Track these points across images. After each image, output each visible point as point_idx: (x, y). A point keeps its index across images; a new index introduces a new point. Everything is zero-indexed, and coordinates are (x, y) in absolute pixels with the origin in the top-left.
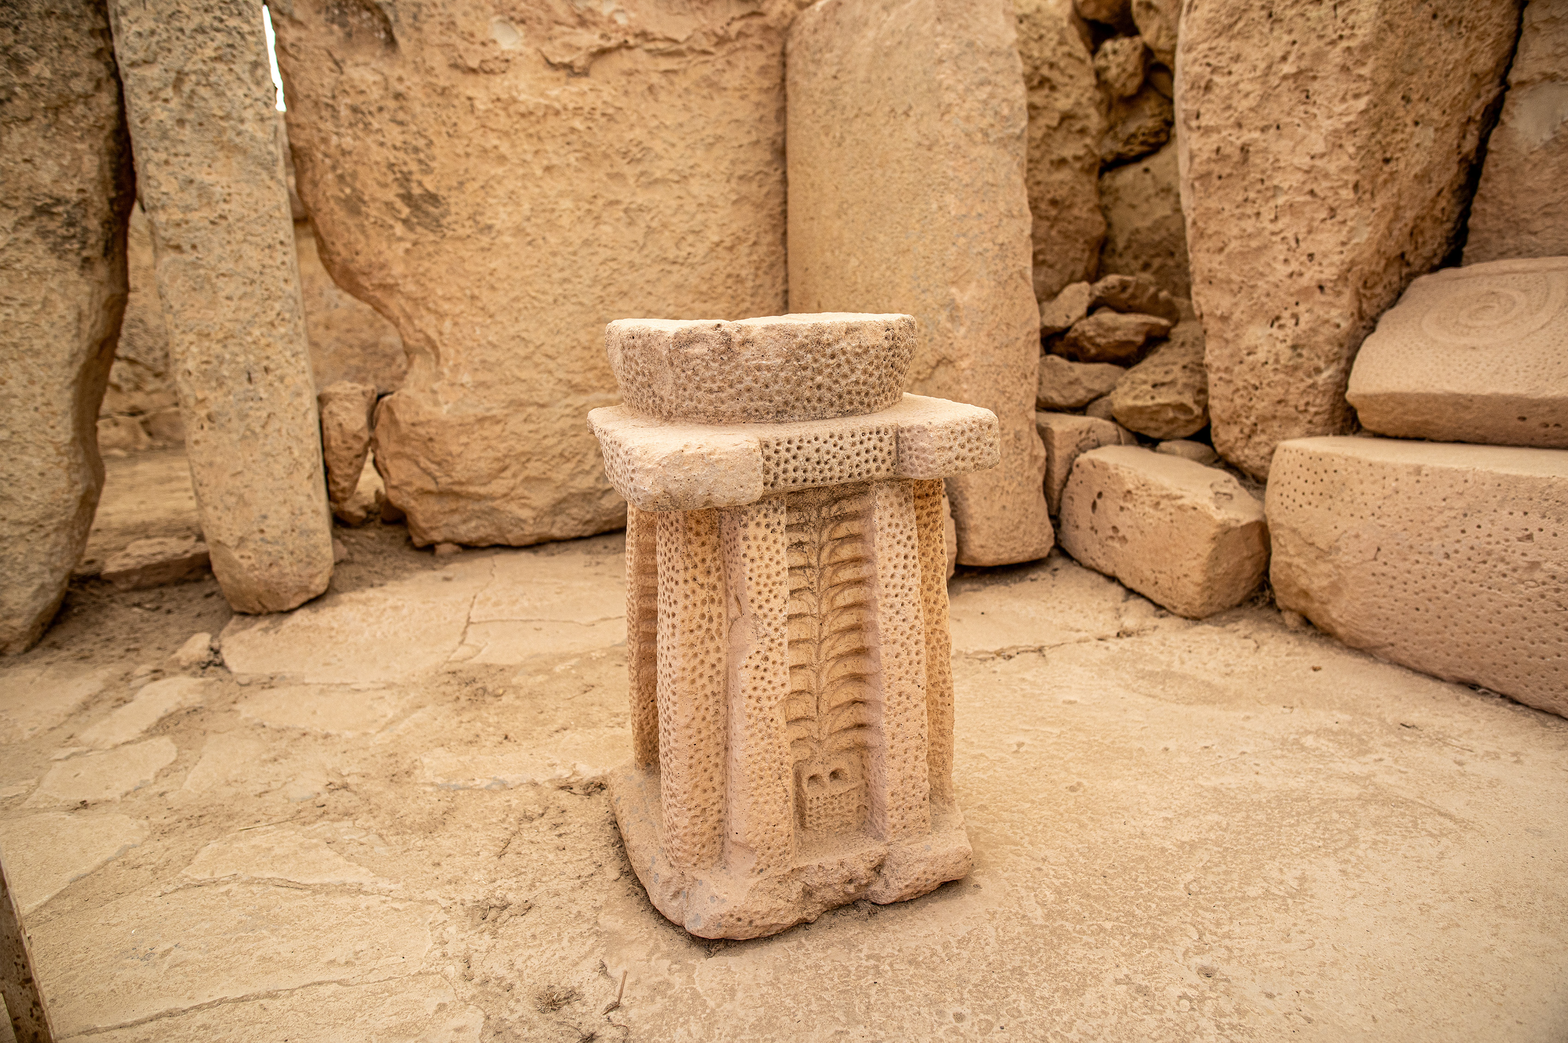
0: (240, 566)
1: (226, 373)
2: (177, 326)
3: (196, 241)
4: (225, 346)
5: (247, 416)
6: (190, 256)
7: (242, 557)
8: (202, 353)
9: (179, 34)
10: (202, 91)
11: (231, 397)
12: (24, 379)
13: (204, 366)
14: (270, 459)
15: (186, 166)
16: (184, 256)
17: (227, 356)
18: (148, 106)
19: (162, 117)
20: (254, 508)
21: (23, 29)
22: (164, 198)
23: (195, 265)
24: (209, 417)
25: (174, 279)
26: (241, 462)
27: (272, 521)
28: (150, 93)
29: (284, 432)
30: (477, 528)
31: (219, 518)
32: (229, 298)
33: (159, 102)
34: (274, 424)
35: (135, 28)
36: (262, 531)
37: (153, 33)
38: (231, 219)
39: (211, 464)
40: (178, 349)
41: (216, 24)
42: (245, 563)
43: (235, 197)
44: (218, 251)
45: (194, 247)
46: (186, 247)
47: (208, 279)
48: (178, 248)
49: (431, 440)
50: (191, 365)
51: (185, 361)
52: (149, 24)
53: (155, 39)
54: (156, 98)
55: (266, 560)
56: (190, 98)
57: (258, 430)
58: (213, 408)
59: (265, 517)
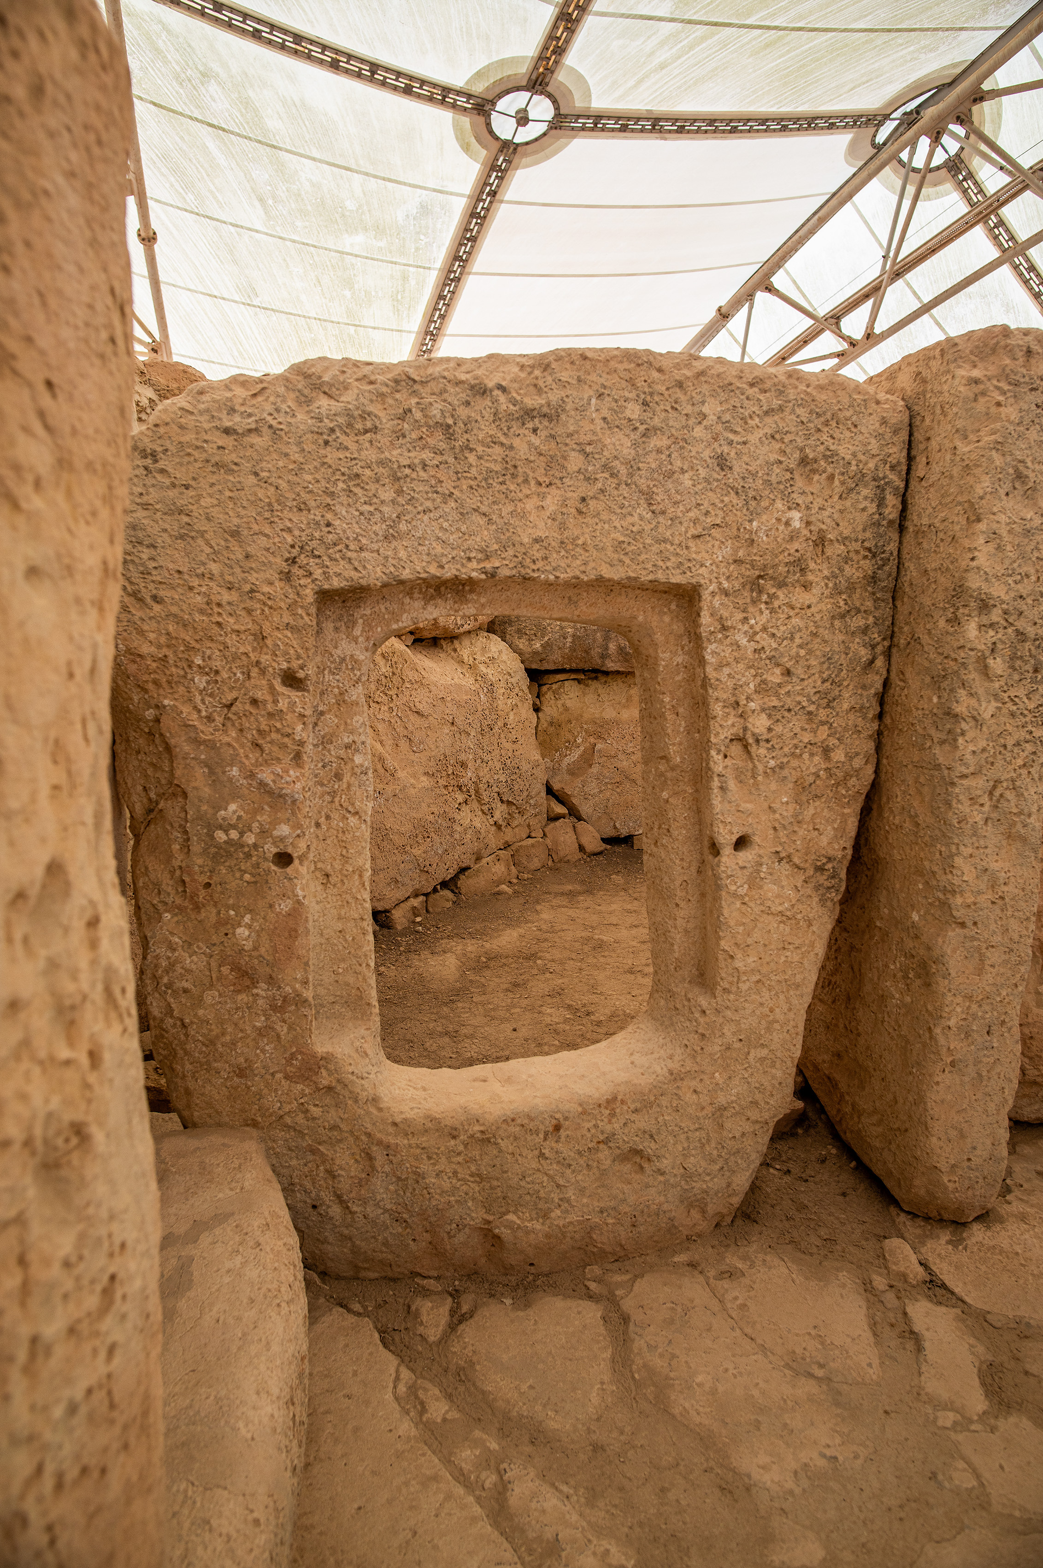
0: (946, 1188)
1: (975, 1028)
2: (950, 990)
3: (977, 919)
4: (980, 1006)
5: (980, 1062)
6: (971, 931)
7: (950, 1181)
8: (963, 1012)
9: (1002, 749)
10: (1009, 795)
11: (973, 1047)
12: (785, 1007)
13: (961, 1023)
14: (988, 1098)
15: (984, 857)
16: (966, 931)
17: (980, 1014)
18: (968, 810)
19: (977, 819)
20: (969, 1140)
21: (835, 725)
22: (964, 885)
23: (973, 939)
24: (953, 1064)
25: (954, 951)
26: (966, 1101)
27: (978, 1152)
28: (971, 799)
29: (1002, 1076)
30: (1038, 1110)
31: (941, 1148)
32: (992, 966)
33: (977, 807)
34: (998, 1069)
35: (971, 748)
36: (969, 1160)
37: (984, 750)
38: (1007, 900)
39: (943, 1101)
40: (947, 1009)
41: (1028, 737)
42: (951, 1186)
43: (1012, 879)
44: (993, 927)
45: (975, 924)
46: (969, 924)
47: (978, 949)
48: (963, 925)
49: (1031, 1038)
50: (952, 1023)
51: (949, 1019)
52: (983, 744)
53: (986, 755)
54: (975, 804)
55: (967, 1183)
56: (998, 801)
57: (984, 1074)
58: (958, 1056)
59: (974, 1148)
